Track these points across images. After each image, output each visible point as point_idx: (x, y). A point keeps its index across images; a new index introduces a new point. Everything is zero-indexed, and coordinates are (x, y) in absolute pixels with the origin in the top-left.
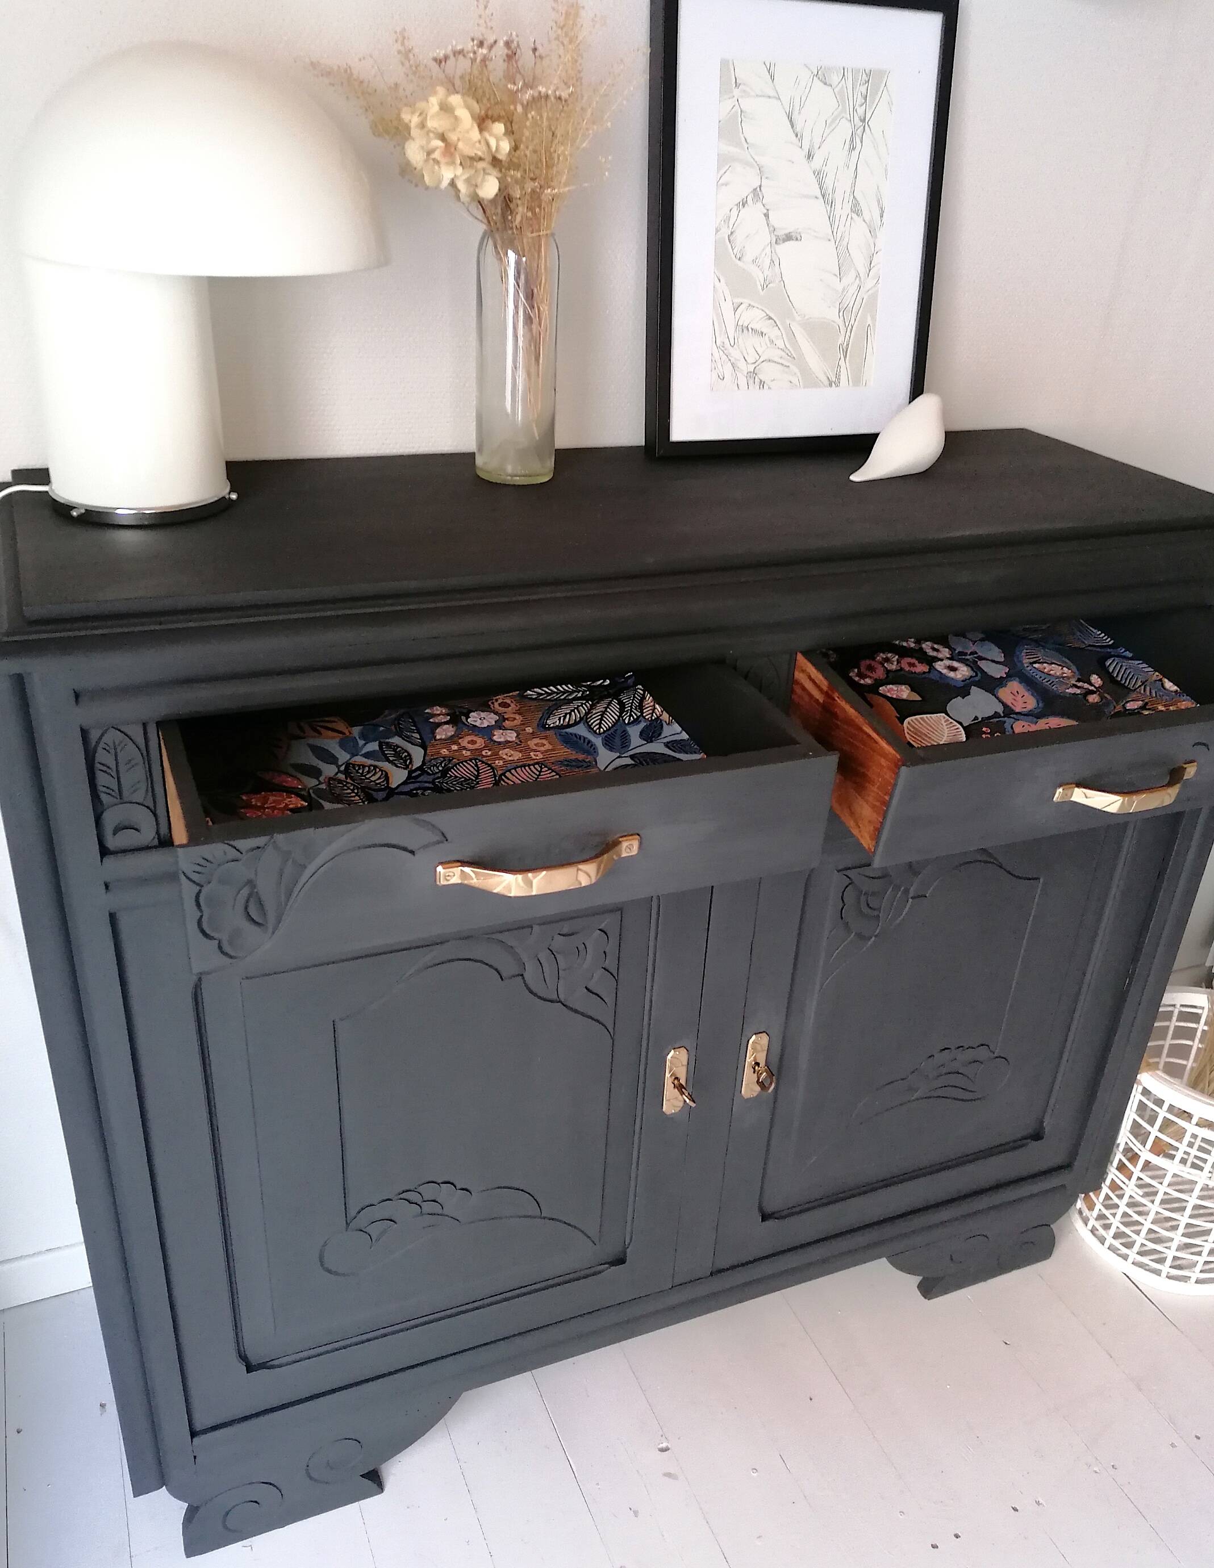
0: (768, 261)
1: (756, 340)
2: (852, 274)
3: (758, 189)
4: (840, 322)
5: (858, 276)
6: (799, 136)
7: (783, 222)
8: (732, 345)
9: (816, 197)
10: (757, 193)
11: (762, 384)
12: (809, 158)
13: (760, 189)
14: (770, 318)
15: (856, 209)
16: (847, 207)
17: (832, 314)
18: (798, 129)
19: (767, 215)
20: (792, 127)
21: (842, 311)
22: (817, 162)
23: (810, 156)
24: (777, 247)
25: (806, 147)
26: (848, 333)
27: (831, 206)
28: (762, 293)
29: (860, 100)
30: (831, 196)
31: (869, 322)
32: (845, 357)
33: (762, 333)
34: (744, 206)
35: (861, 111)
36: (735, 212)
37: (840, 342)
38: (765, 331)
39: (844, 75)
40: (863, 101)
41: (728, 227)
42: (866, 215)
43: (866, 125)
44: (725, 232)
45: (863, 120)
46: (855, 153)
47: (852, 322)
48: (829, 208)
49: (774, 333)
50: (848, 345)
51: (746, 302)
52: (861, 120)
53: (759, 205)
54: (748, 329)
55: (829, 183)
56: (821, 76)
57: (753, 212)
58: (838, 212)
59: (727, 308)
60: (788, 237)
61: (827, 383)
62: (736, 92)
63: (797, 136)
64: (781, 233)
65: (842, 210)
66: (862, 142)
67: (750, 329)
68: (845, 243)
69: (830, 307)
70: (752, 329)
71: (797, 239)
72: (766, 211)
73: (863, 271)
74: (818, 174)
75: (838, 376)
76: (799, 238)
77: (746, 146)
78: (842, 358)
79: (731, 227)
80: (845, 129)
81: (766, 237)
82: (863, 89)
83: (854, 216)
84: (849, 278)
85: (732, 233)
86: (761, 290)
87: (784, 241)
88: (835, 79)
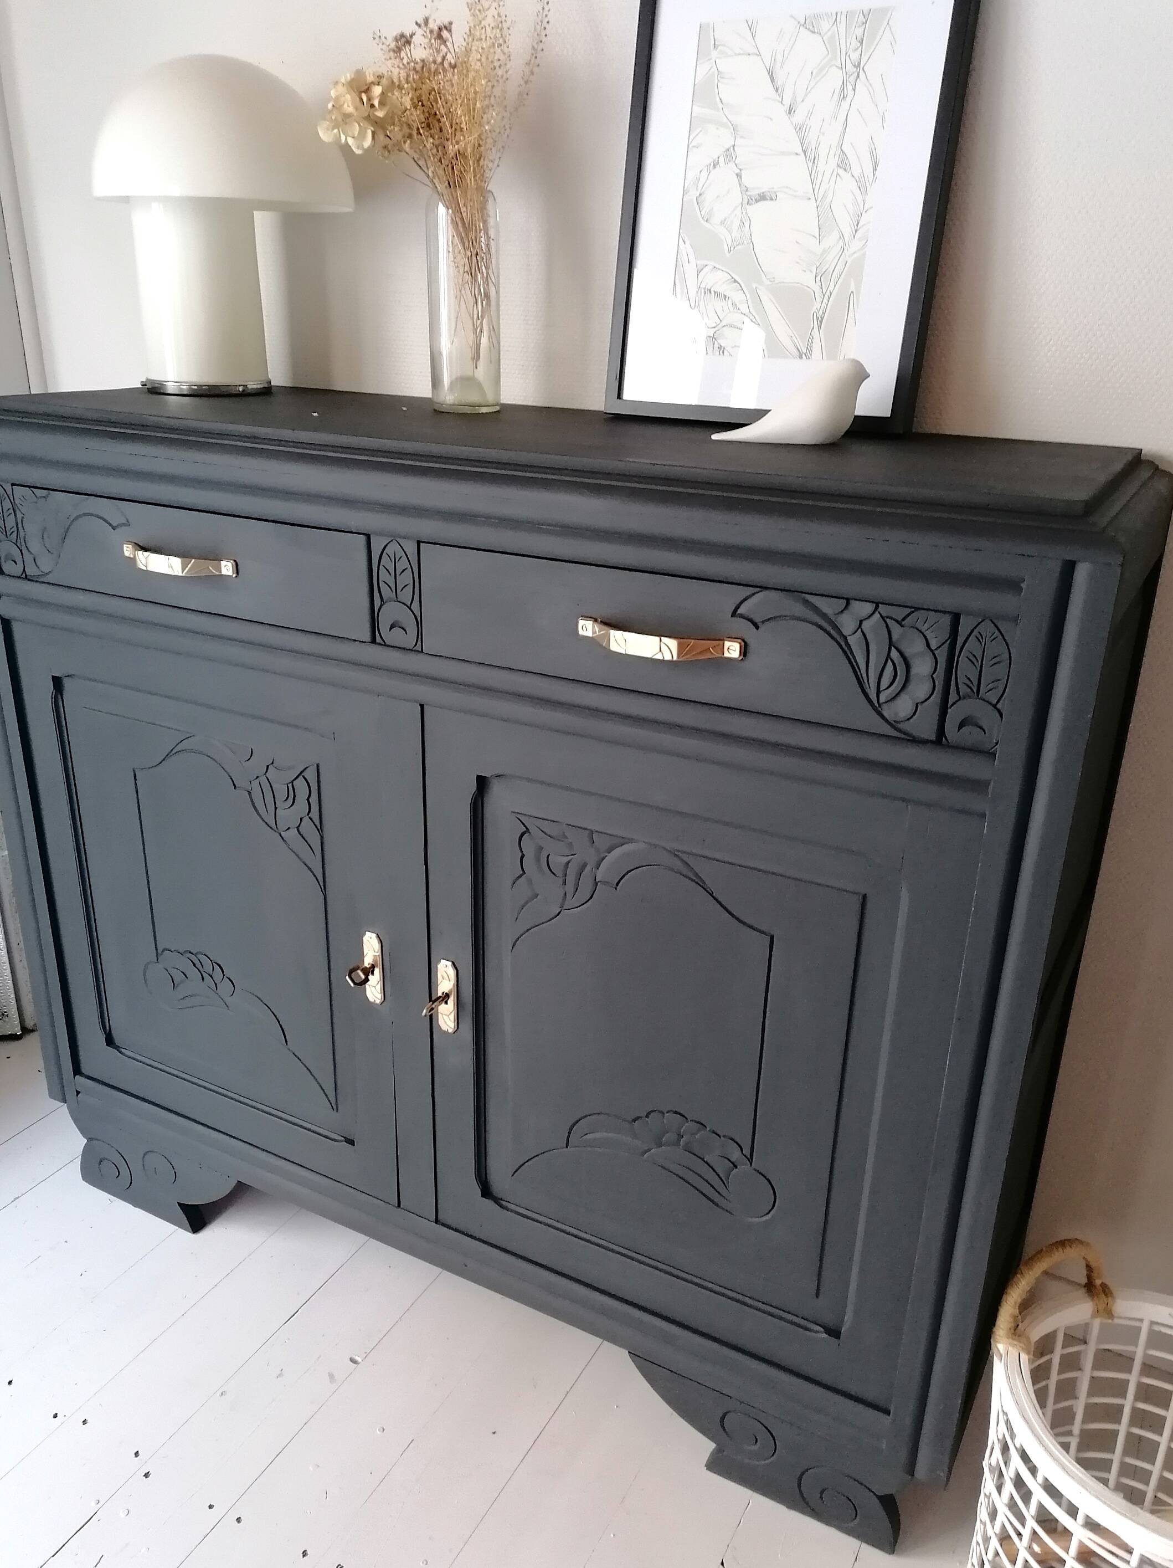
0: (737, 223)
1: (719, 304)
2: (835, 235)
3: (732, 148)
4: (816, 288)
5: (842, 236)
6: (780, 90)
7: (757, 181)
8: (693, 306)
9: (797, 154)
10: (730, 154)
11: (722, 350)
12: (790, 112)
13: (734, 149)
14: (735, 281)
15: (843, 164)
16: (833, 162)
17: (808, 279)
18: (779, 82)
19: (739, 176)
20: (773, 81)
21: (820, 276)
22: (799, 117)
23: (790, 111)
24: (748, 207)
25: (787, 101)
26: (825, 300)
27: (814, 162)
28: (728, 255)
29: (855, 44)
30: (814, 151)
31: (853, 288)
32: (820, 327)
33: (725, 296)
34: (714, 166)
35: (855, 56)
36: (705, 174)
37: (814, 309)
38: (728, 294)
39: (836, 19)
40: (859, 45)
41: (697, 190)
42: (856, 171)
43: (861, 71)
44: (693, 194)
45: (857, 66)
46: (845, 105)
47: (831, 288)
48: (810, 164)
49: (737, 296)
50: (824, 313)
51: (712, 263)
52: (855, 66)
53: (732, 165)
54: (710, 292)
55: (812, 138)
56: (810, 24)
57: (726, 174)
58: (821, 166)
59: (690, 270)
60: (762, 197)
61: (796, 353)
62: (714, 54)
63: (777, 90)
64: (754, 193)
65: (827, 164)
66: (854, 90)
67: (713, 292)
68: (828, 200)
69: (805, 271)
70: (715, 292)
71: (772, 199)
72: (738, 171)
73: (847, 232)
74: (799, 129)
75: (809, 348)
76: (774, 197)
77: (720, 106)
78: (816, 326)
79: (700, 189)
80: (835, 78)
81: (736, 197)
82: (859, 32)
83: (841, 171)
84: (831, 240)
85: (700, 195)
86: (727, 251)
87: (757, 201)
88: (825, 25)
